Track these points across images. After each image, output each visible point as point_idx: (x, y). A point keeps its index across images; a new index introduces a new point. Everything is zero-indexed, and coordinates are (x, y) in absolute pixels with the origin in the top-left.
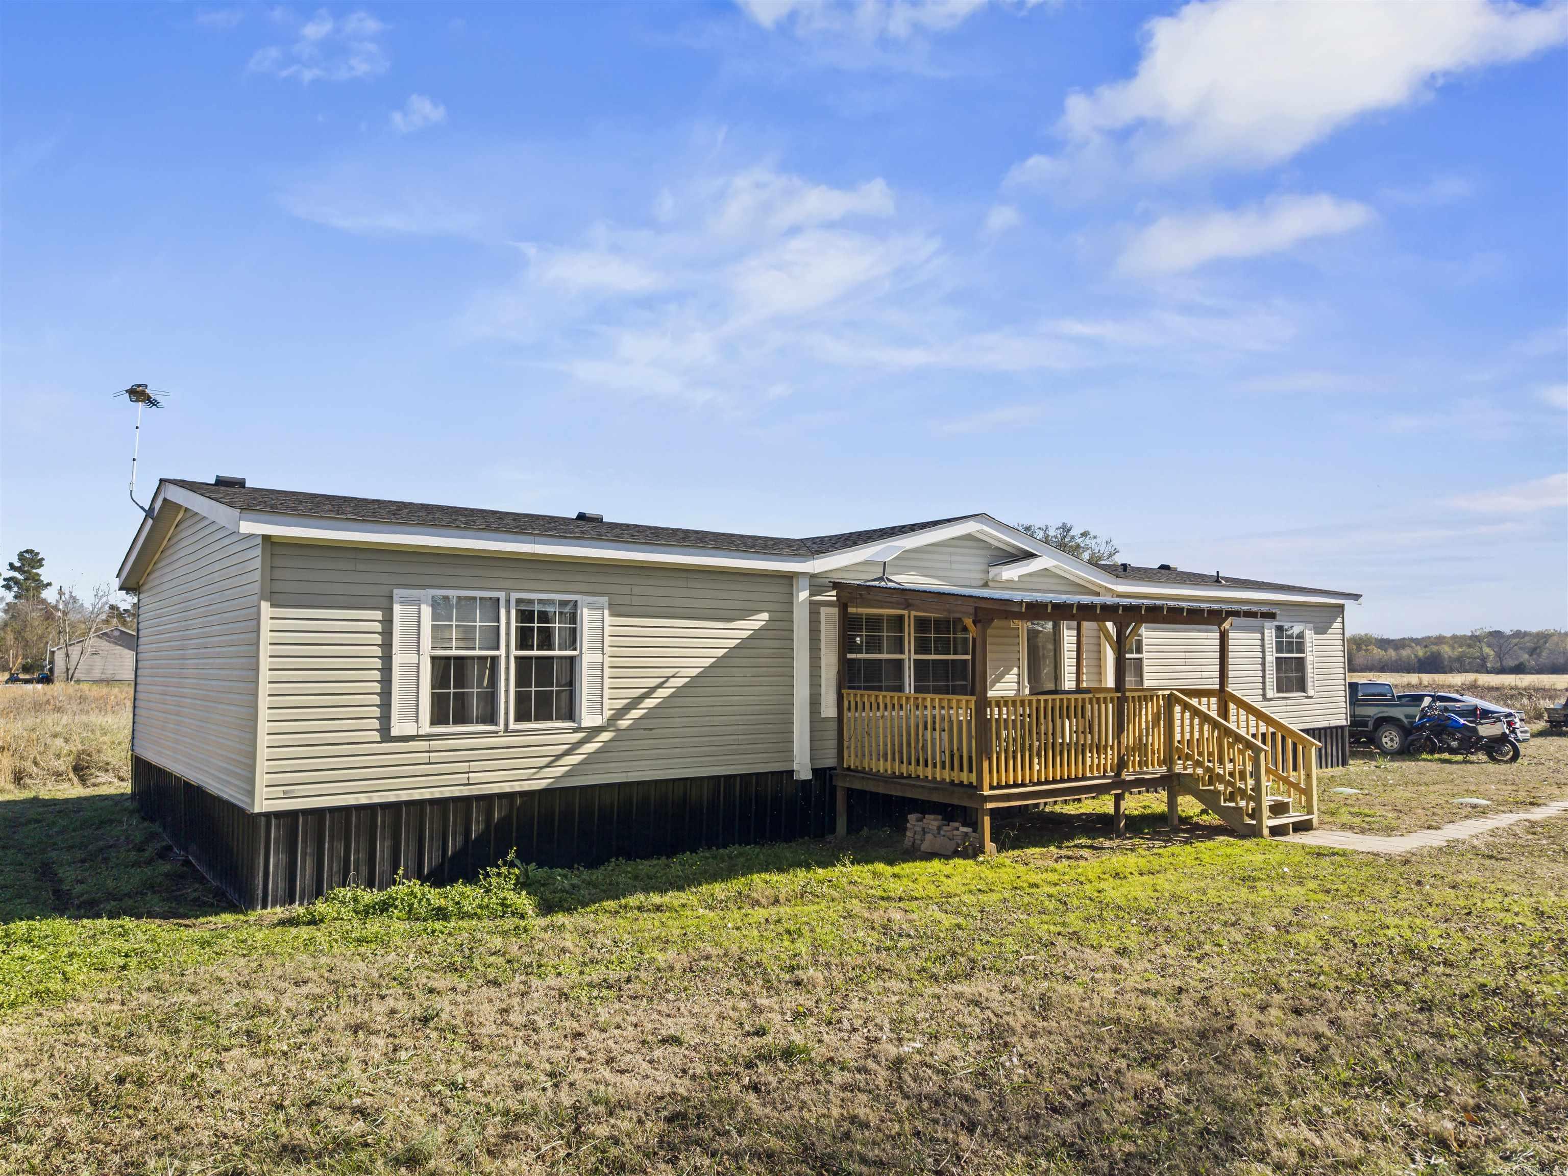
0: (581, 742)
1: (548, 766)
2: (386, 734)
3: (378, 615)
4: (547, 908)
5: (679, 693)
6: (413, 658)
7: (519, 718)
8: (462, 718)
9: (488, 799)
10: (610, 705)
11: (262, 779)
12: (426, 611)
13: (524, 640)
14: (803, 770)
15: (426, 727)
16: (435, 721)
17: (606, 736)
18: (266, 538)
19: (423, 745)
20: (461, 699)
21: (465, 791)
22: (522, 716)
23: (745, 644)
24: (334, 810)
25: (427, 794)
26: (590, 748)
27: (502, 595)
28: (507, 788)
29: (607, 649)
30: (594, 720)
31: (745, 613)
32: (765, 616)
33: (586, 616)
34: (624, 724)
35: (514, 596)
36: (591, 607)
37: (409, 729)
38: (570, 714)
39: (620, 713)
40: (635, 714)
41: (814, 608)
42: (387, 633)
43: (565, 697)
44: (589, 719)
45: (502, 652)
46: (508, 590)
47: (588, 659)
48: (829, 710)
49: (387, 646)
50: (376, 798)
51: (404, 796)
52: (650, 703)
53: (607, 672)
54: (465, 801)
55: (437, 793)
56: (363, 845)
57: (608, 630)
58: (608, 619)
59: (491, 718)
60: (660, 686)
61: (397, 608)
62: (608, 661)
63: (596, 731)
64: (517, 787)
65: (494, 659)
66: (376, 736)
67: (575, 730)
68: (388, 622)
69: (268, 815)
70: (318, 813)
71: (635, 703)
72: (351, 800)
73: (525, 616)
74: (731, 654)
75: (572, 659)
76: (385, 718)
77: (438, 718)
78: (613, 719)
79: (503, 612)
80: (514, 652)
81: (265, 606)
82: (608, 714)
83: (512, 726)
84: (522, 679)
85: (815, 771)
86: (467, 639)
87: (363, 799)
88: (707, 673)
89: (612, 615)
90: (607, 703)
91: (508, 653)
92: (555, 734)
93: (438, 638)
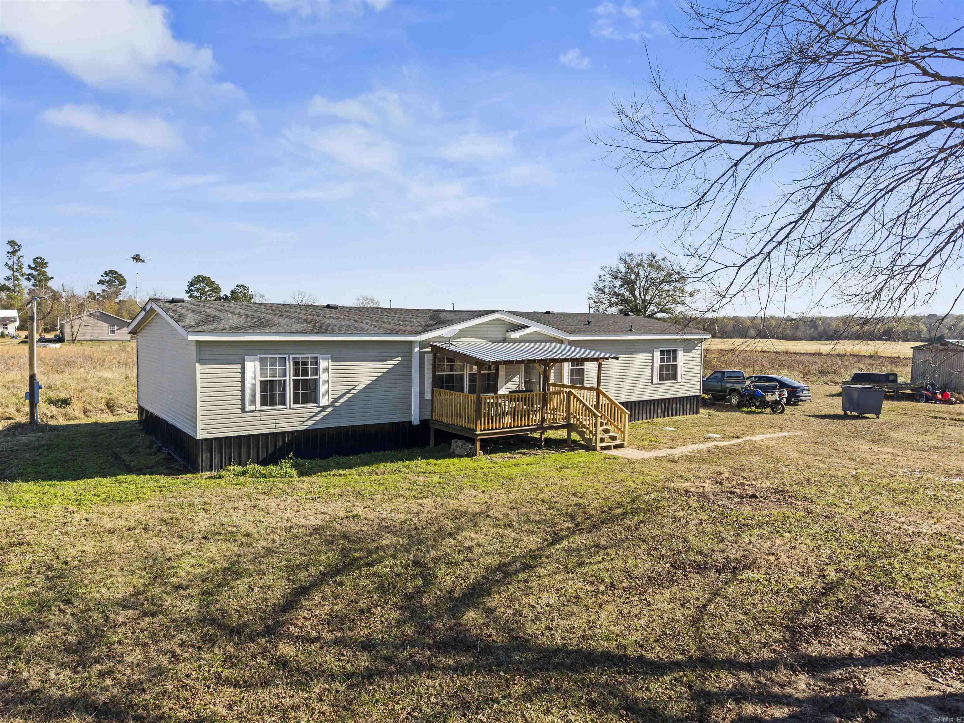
0: (320, 412)
1: (307, 421)
2: (244, 410)
3: (239, 366)
4: (301, 474)
5: (361, 391)
6: (253, 382)
7: (295, 403)
8: (273, 403)
9: (283, 434)
10: (332, 397)
11: (199, 427)
12: (258, 364)
13: (296, 374)
14: (416, 420)
15: (259, 407)
16: (262, 405)
17: (330, 409)
18: (198, 342)
19: (258, 414)
20: (272, 396)
21: (275, 431)
22: (296, 402)
23: (390, 371)
24: (226, 438)
25: (260, 432)
26: (324, 413)
27: (287, 356)
28: (291, 429)
29: (330, 375)
30: (326, 403)
31: (390, 358)
32: (400, 359)
33: (322, 363)
34: (337, 404)
35: (292, 356)
36: (324, 359)
37: (253, 408)
38: (315, 400)
39: (336, 400)
40: (343, 400)
41: (422, 355)
42: (243, 373)
43: (313, 394)
44: (323, 403)
45: (287, 378)
46: (289, 354)
47: (323, 379)
48: (428, 396)
49: (243, 377)
50: (241, 434)
51: (251, 433)
52: (349, 396)
53: (330, 384)
54: (274, 435)
55: (264, 431)
56: (237, 450)
57: (330, 367)
58: (330, 363)
59: (284, 403)
60: (353, 389)
61: (246, 363)
62: (330, 380)
63: (325, 408)
64: (294, 429)
65: (285, 381)
66: (240, 411)
67: (318, 407)
68: (243, 368)
69: (202, 440)
70: (220, 439)
71: (342, 396)
72: (231, 434)
73: (296, 363)
74: (384, 375)
75: (316, 380)
76: (243, 405)
77: (263, 403)
78: (333, 402)
79: (287, 363)
80: (292, 378)
81: (198, 365)
82: (331, 400)
83: (292, 406)
84: (296, 388)
85: (420, 421)
86: (274, 374)
87: (236, 434)
88: (373, 383)
89: (332, 361)
90: (331, 396)
91: (290, 378)
92: (309, 409)
93: (262, 373)
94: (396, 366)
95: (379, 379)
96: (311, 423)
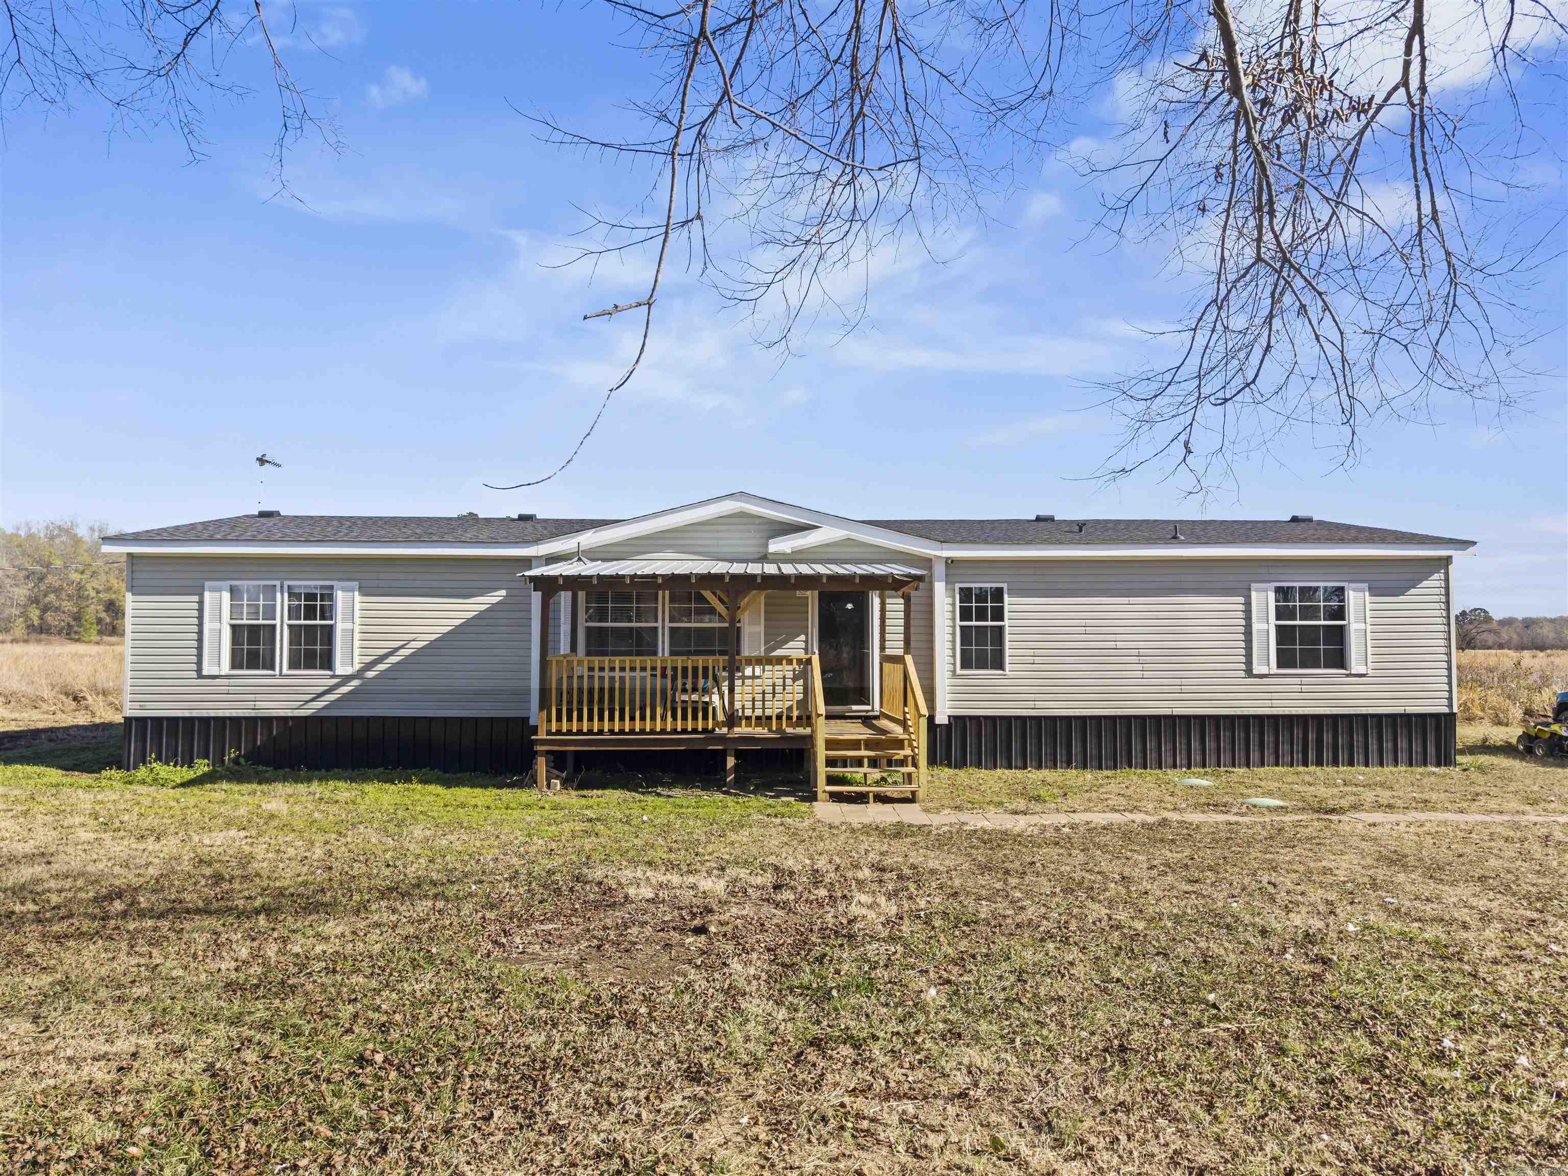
0: (337, 686)
1: (313, 700)
2: (200, 674)
3: (196, 598)
6: (216, 625)
7: (291, 667)
8: (253, 665)
9: (268, 721)
10: (359, 661)
11: (128, 697)
12: (226, 596)
13: (294, 614)
15: (227, 671)
16: (234, 666)
17: (356, 683)
18: (131, 556)
19: (226, 681)
20: (252, 653)
21: (253, 713)
24: (169, 719)
25: (227, 713)
27: (278, 583)
28: (282, 713)
29: (357, 620)
30: (349, 671)
31: (483, 592)
32: (503, 593)
33: (341, 596)
34: (370, 674)
35: (286, 583)
36: (344, 590)
37: (216, 671)
38: (327, 664)
39: (369, 666)
40: (381, 667)
42: (201, 610)
43: (324, 653)
44: (341, 668)
45: (278, 622)
46: (282, 580)
47: (340, 626)
49: (200, 618)
50: (195, 714)
51: (213, 714)
52: (393, 659)
53: (357, 636)
54: (252, 721)
55: (234, 713)
56: (186, 742)
57: (357, 606)
58: (357, 598)
59: (272, 666)
60: (402, 647)
61: (207, 594)
62: (358, 628)
63: (347, 679)
64: (289, 713)
65: (274, 626)
66: (194, 674)
67: (333, 677)
68: (201, 603)
69: (132, 719)
71: (381, 659)
72: (181, 714)
73: (293, 596)
74: (468, 623)
76: (199, 664)
77: (236, 664)
78: (362, 670)
79: (278, 595)
80: (287, 622)
81: (128, 594)
82: (357, 667)
83: (285, 671)
84: (294, 639)
86: (255, 614)
87: (187, 714)
89: (361, 595)
90: (357, 659)
91: (282, 623)
92: (317, 679)
93: (234, 612)
94: (494, 608)
95: (457, 631)
96: (319, 704)
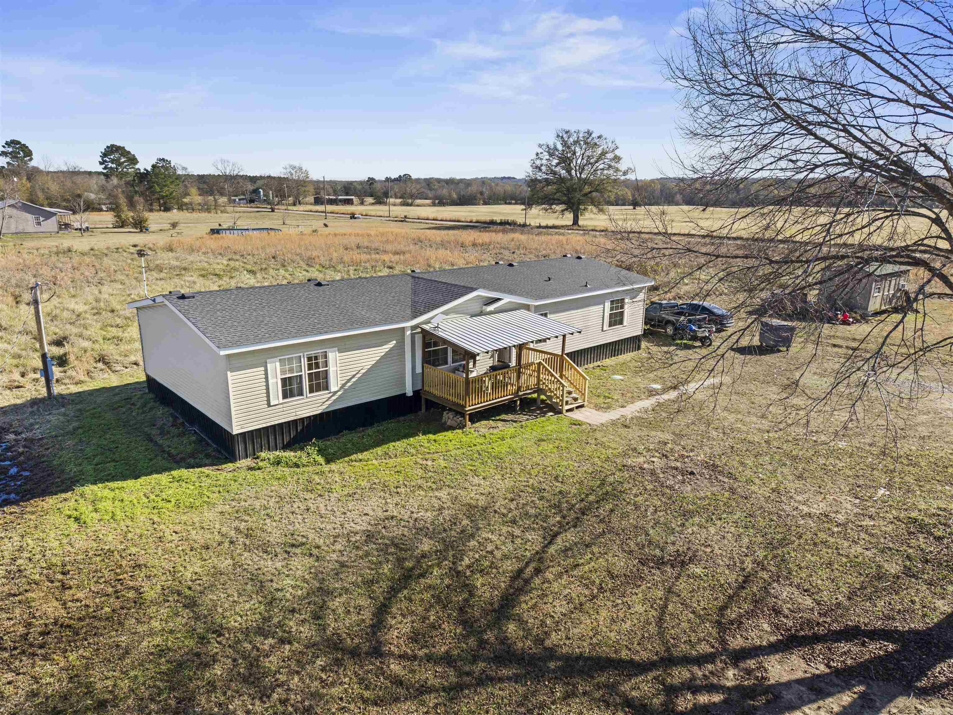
0: (331, 397)
1: (321, 406)
2: (269, 405)
3: (263, 369)
5: (364, 374)
6: (275, 380)
7: (310, 393)
8: (292, 395)
9: (302, 419)
10: (340, 383)
11: (234, 424)
12: (278, 364)
13: (310, 368)
14: (409, 393)
15: (281, 401)
16: (284, 399)
17: (339, 393)
18: (229, 356)
19: (281, 406)
20: (291, 390)
21: (295, 418)
22: (311, 391)
23: (387, 354)
24: (256, 429)
25: (283, 421)
26: (334, 398)
27: (302, 354)
28: (308, 415)
29: (338, 365)
30: (335, 389)
31: (387, 343)
32: (395, 342)
33: (330, 355)
34: (345, 388)
35: (306, 354)
36: (332, 352)
37: (276, 402)
38: (327, 388)
39: (344, 385)
40: (349, 384)
41: (413, 336)
42: (266, 374)
43: (325, 383)
44: (333, 388)
45: (303, 373)
46: (303, 352)
47: (332, 369)
48: (419, 370)
49: (267, 378)
50: (268, 424)
51: (277, 422)
52: (354, 380)
53: (338, 372)
54: (295, 421)
55: (286, 420)
56: (266, 439)
57: (338, 358)
58: (338, 355)
59: (302, 394)
60: (357, 374)
61: (269, 365)
62: (338, 369)
63: (335, 393)
64: (311, 414)
65: (301, 376)
66: (266, 406)
67: (329, 393)
68: (266, 370)
69: (237, 435)
70: (252, 432)
71: (349, 381)
72: (261, 426)
73: (310, 359)
74: (382, 357)
75: (326, 371)
76: (268, 401)
77: (285, 397)
78: (341, 388)
79: (302, 360)
80: (307, 372)
81: (229, 373)
82: (339, 386)
83: (308, 395)
84: (310, 380)
85: (414, 392)
86: (291, 371)
87: (264, 425)
88: (373, 366)
89: (339, 353)
91: (305, 373)
92: (323, 395)
93: (283, 372)
94: (391, 349)
95: (378, 362)
96: (324, 407)
